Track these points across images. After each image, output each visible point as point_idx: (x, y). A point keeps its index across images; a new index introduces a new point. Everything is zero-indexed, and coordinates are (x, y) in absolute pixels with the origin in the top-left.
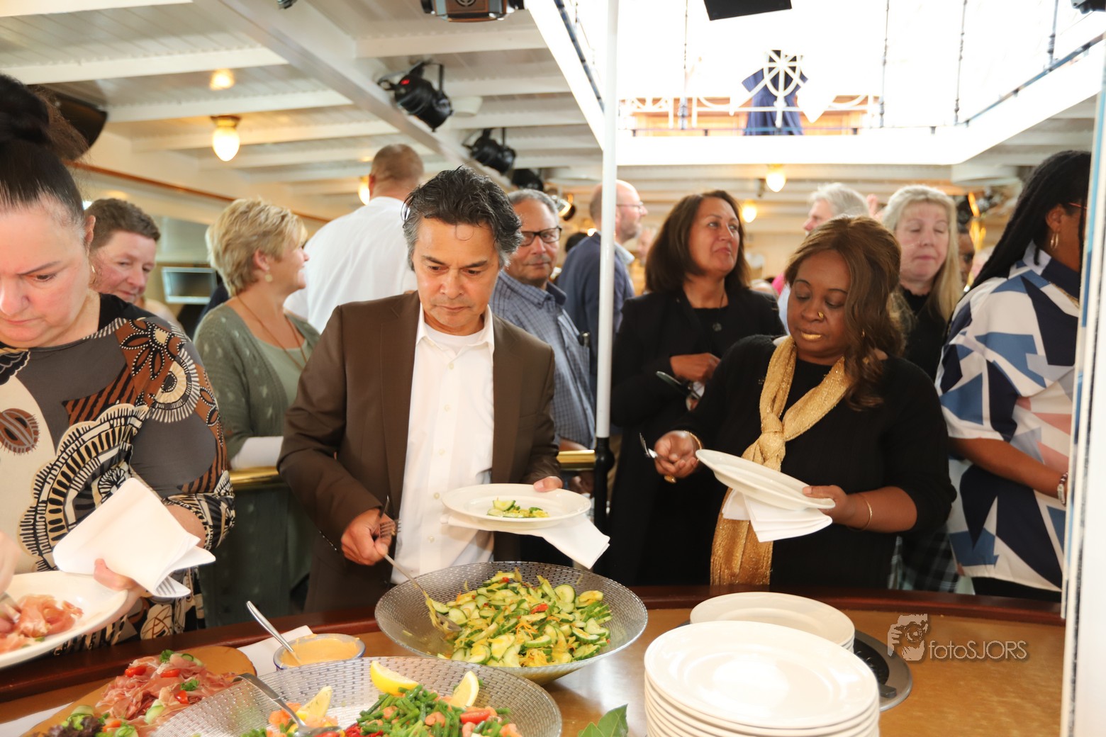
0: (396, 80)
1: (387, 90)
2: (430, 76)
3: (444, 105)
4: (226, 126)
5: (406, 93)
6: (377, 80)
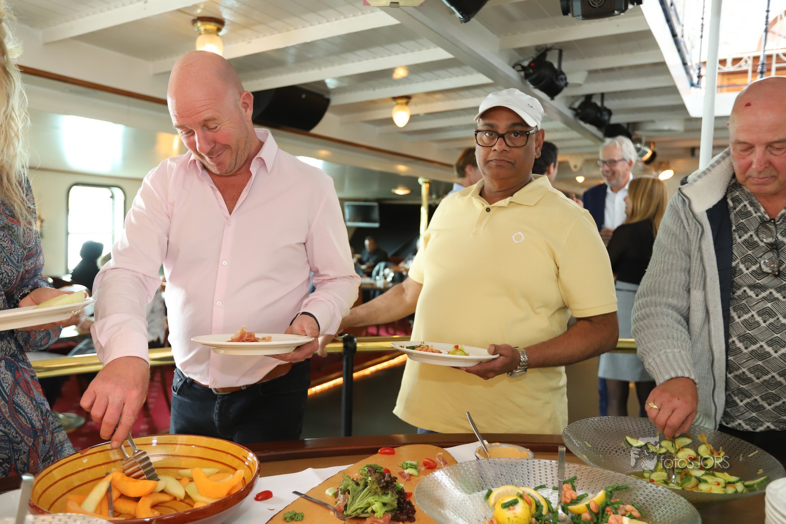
0: (526, 64)
1: (519, 71)
2: (552, 58)
3: (562, 79)
4: (402, 104)
5: (534, 73)
6: (513, 63)
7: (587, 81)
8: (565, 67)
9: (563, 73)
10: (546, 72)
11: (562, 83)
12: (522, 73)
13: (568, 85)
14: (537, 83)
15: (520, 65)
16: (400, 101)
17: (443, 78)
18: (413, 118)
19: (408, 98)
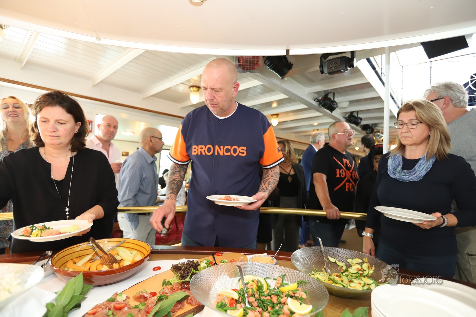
0: (320, 98)
1: (317, 102)
2: (331, 96)
3: (335, 104)
4: (275, 117)
5: (323, 102)
6: (314, 99)
7: (349, 106)
8: (337, 99)
9: (335, 102)
10: (328, 102)
11: (335, 106)
12: (318, 103)
13: (338, 107)
14: (324, 106)
15: (317, 99)
16: (274, 116)
17: (289, 106)
18: (280, 123)
19: (277, 115)
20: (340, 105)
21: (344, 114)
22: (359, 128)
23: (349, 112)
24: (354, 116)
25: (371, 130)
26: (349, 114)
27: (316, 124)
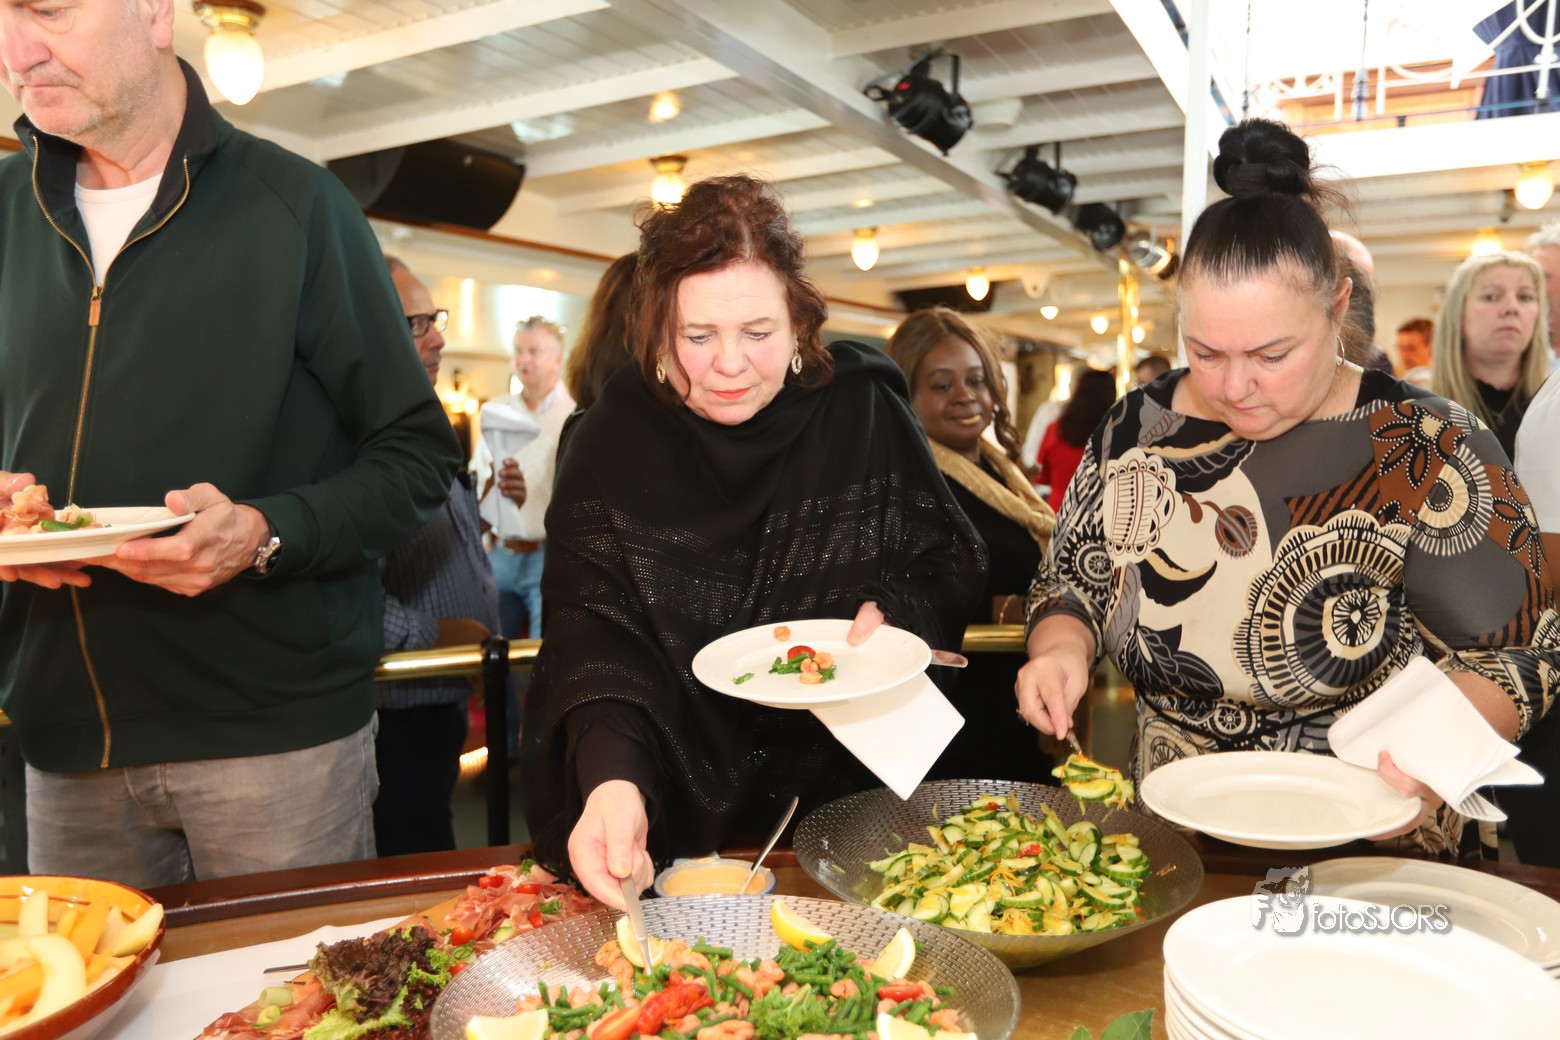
7: (1022, 118)
16: (665, 167)
19: (682, 159)
20: (981, 116)
21: (998, 158)
22: (1062, 222)
23: (1019, 148)
24: (1044, 165)
25: (1113, 229)
26: (1021, 155)
27: (864, 203)
